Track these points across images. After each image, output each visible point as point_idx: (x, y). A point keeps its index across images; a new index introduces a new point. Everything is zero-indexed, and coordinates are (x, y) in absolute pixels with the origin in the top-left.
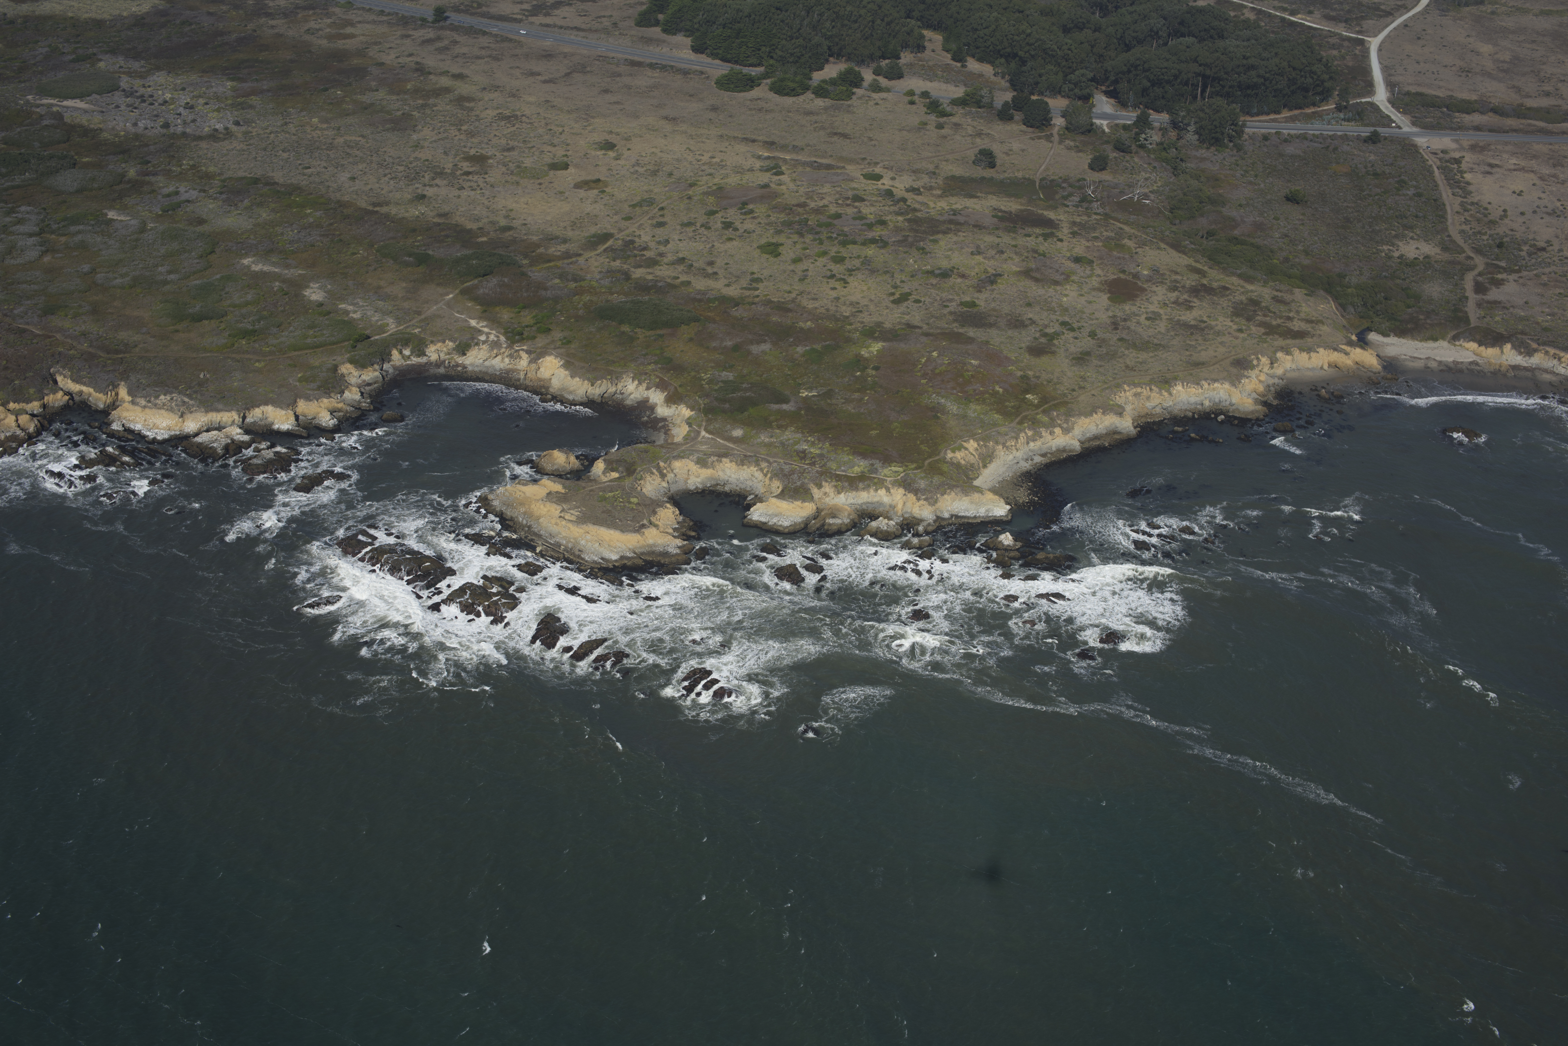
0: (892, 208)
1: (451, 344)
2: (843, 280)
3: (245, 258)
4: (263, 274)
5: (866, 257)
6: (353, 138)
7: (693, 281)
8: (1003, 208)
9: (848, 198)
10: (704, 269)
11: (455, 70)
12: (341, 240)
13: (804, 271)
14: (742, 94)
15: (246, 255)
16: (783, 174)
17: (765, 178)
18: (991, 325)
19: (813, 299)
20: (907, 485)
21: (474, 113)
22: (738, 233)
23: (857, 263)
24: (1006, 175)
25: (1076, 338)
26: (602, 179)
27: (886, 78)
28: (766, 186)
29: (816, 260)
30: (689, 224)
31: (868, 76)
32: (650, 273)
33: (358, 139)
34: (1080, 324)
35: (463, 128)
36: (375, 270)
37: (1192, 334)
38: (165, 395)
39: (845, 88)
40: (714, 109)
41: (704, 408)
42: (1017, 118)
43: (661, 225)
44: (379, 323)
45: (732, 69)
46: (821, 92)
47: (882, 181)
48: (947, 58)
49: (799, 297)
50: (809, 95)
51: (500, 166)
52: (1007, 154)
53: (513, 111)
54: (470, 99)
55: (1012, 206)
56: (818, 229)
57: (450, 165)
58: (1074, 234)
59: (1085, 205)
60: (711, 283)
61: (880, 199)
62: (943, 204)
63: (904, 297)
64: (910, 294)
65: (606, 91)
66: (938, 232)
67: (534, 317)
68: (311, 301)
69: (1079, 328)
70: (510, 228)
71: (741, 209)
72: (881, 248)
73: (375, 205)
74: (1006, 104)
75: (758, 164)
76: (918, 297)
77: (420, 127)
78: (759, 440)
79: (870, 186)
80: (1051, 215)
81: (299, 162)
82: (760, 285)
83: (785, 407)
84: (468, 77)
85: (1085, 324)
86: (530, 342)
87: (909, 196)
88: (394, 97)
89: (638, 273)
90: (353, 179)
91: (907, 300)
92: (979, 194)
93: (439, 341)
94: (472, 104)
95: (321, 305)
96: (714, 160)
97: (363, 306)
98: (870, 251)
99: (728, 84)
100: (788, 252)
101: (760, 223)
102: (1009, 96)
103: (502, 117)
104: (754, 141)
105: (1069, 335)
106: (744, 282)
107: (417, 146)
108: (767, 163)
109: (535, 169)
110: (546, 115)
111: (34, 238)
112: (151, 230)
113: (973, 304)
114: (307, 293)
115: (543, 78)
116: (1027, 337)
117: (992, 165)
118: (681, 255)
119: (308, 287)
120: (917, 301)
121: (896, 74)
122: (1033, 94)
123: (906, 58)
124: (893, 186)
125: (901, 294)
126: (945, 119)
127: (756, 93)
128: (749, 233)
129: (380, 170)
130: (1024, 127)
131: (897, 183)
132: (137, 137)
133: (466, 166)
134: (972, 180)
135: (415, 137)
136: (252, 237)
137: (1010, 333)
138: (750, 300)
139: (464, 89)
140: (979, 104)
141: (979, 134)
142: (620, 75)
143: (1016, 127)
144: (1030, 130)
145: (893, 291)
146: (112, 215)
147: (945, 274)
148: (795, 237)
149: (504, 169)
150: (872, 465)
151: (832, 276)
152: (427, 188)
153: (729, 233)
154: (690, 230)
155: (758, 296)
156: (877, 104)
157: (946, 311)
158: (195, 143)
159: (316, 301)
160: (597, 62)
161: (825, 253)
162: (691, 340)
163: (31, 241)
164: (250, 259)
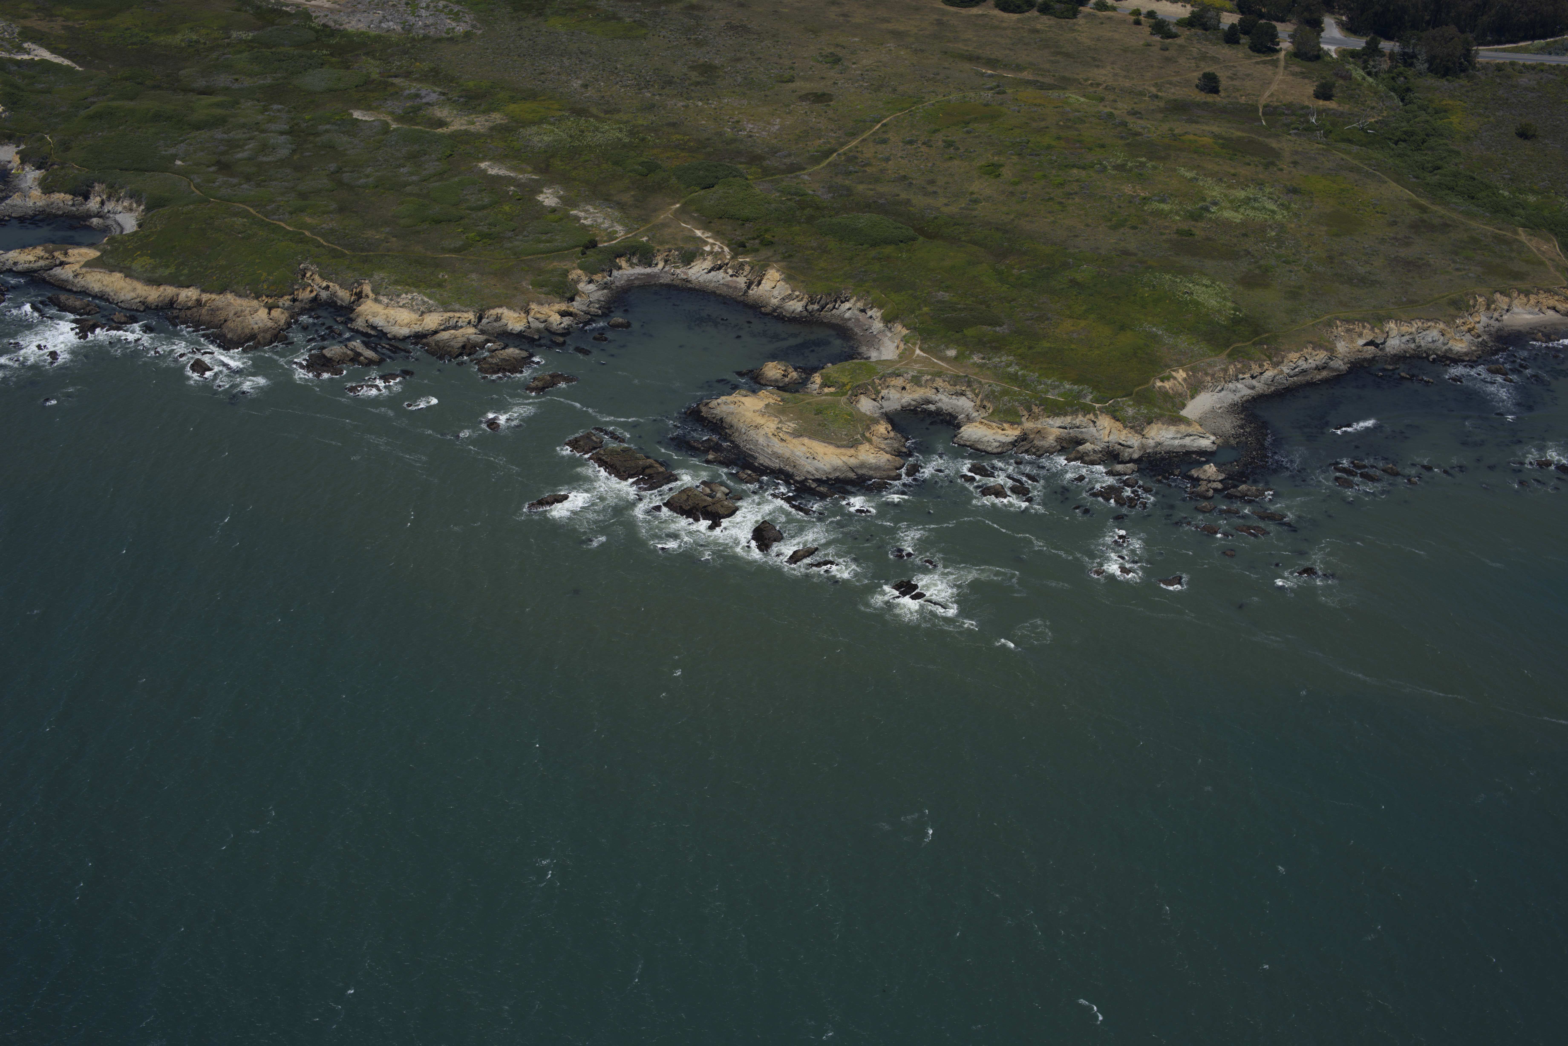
0: (1113, 131)
1: (677, 253)
2: (1062, 203)
3: (482, 162)
4: (498, 178)
5: (1084, 181)
6: (587, 44)
7: (913, 199)
8: (1224, 134)
9: (1069, 120)
10: (924, 188)
13: (1023, 193)
14: (967, 10)
15: (483, 159)
16: (1005, 93)
17: (987, 97)
18: (1206, 256)
19: (1031, 222)
20: (1114, 413)
21: (703, 22)
22: (959, 152)
23: (1076, 187)
24: (1229, 100)
25: (1291, 271)
26: (828, 92)
28: (989, 105)
29: (1035, 183)
30: (911, 142)
32: (872, 190)
33: (591, 45)
34: (1296, 258)
35: (693, 37)
37: (1409, 271)
38: (406, 294)
39: (1069, 6)
40: (938, 24)
41: (919, 328)
42: (1243, 42)
43: (884, 141)
44: (609, 230)
46: (1045, 9)
47: (1103, 103)
49: (1017, 219)
50: (1034, 13)
51: (728, 77)
52: (1231, 78)
53: (742, 21)
54: (699, 7)
55: (1234, 132)
56: (1038, 151)
57: (679, 75)
58: (1295, 164)
59: (1308, 134)
60: (930, 201)
61: (1101, 121)
62: (1163, 128)
63: (1121, 223)
64: (1127, 220)
66: (1158, 158)
67: (757, 229)
68: (544, 206)
69: (1295, 262)
70: (736, 140)
71: (962, 128)
72: (1099, 172)
73: (606, 112)
74: (1233, 26)
75: (981, 82)
76: (1134, 224)
77: (650, 35)
78: (972, 361)
79: (1093, 108)
80: (1272, 143)
81: (535, 67)
82: (979, 206)
83: (998, 329)
85: (1300, 258)
86: (753, 255)
87: (1130, 120)
89: (860, 189)
90: (586, 85)
91: (1124, 226)
92: (1201, 120)
93: (665, 251)
94: (701, 13)
95: (554, 210)
96: (937, 77)
97: (594, 213)
98: (1089, 175)
100: (1008, 173)
101: (981, 143)
102: (1235, 18)
103: (731, 27)
104: (976, 59)
105: (1284, 269)
106: (963, 202)
107: (647, 54)
108: (990, 81)
109: (762, 80)
110: (774, 27)
111: (285, 137)
112: (393, 131)
113: (1189, 233)
114: (540, 198)
116: (1241, 269)
117: (1215, 90)
118: (902, 173)
119: (542, 192)
120: (1134, 228)
122: (1262, 18)
124: (1114, 109)
125: (1118, 220)
126: (1170, 40)
127: (980, 9)
128: (970, 152)
129: (612, 77)
130: (1250, 52)
131: (1118, 106)
132: (380, 38)
133: (694, 76)
134: (1194, 104)
135: (646, 45)
136: (489, 140)
137: (1224, 264)
138: (969, 220)
140: (1204, 26)
141: (1204, 57)
143: (1242, 51)
144: (1256, 54)
145: (1110, 216)
146: (357, 114)
148: (1015, 158)
149: (731, 80)
150: (1082, 391)
151: (1051, 200)
153: (951, 151)
154: (911, 147)
155: (976, 217)
156: (1102, 23)
157: (1162, 238)
158: (436, 45)
159: (549, 207)
161: (1044, 176)
163: (282, 139)
164: (487, 163)
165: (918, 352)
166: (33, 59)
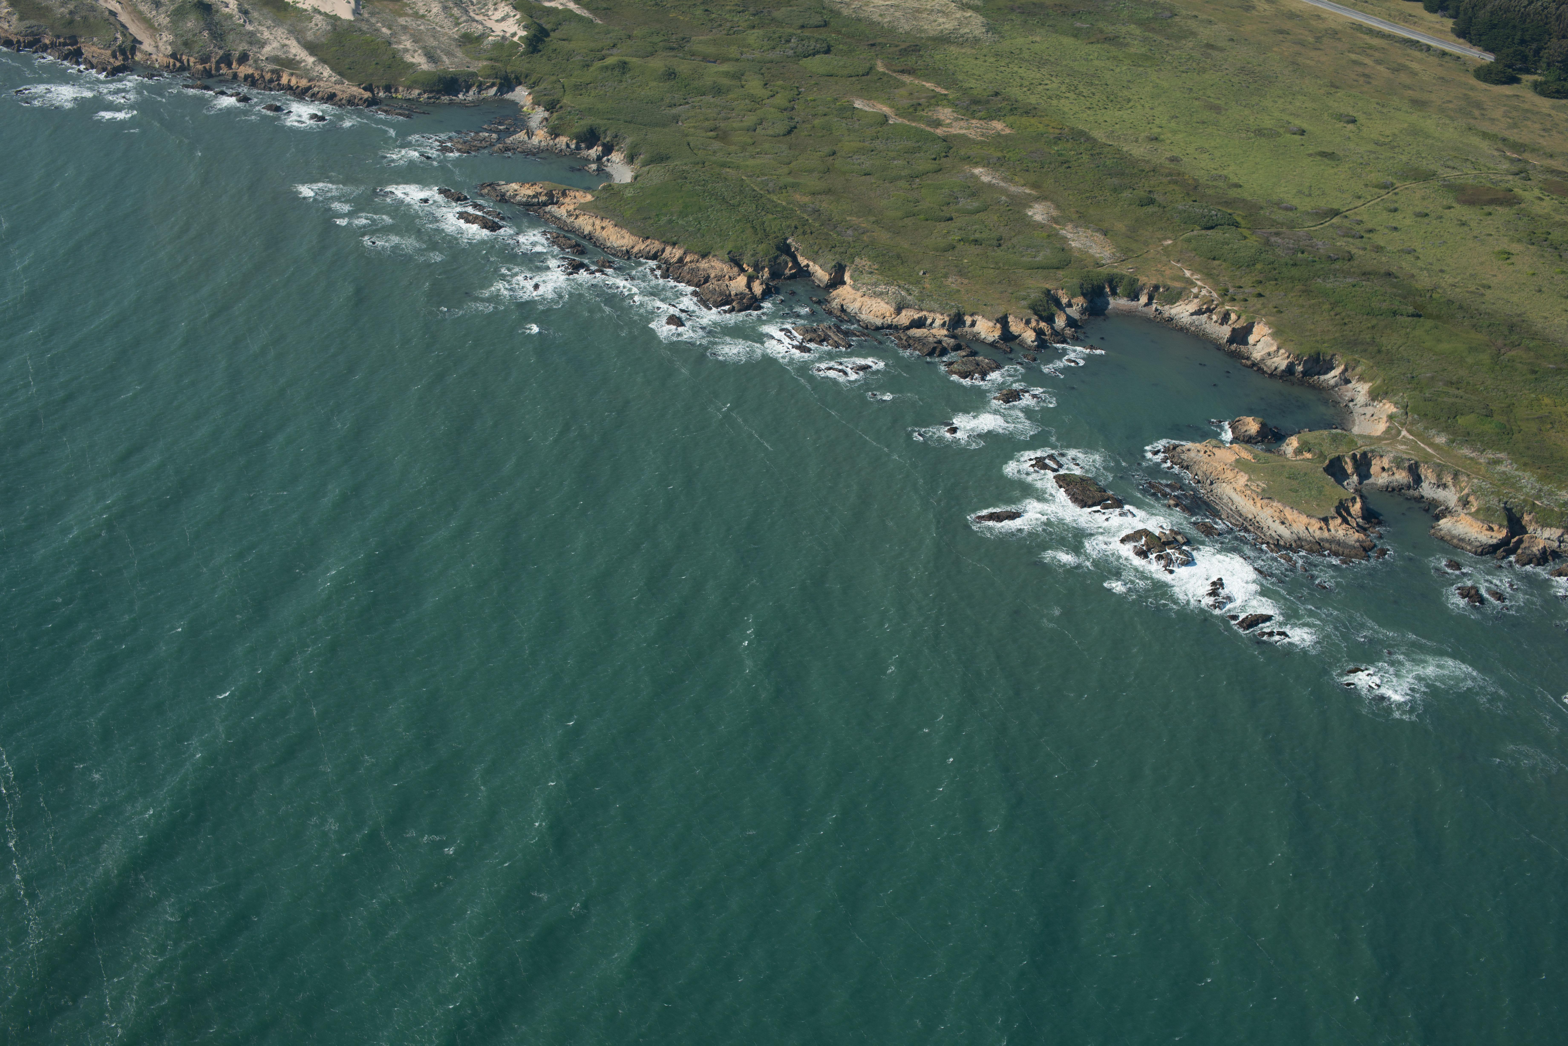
1: (1162, 290)
3: (975, 167)
4: (991, 186)
7: (1418, 275)
13: (1537, 286)
14: (1501, 88)
15: (977, 165)
16: (1530, 180)
17: (1510, 181)
22: (1472, 233)
26: (1337, 152)
28: (1510, 190)
29: (1552, 277)
32: (1374, 259)
38: (884, 285)
40: (1467, 99)
44: (1096, 256)
49: (1528, 313)
53: (1257, 66)
56: (1558, 245)
57: (1186, 111)
65: (1355, 62)
68: (1033, 221)
70: (1237, 186)
73: (1108, 138)
75: (1505, 165)
78: (1461, 452)
95: (1042, 226)
97: (1083, 236)
99: (1489, 74)
100: (1523, 264)
101: (1498, 227)
104: (1504, 140)
108: (1515, 166)
109: (1270, 129)
110: (1289, 77)
111: (785, 113)
114: (1030, 212)
118: (1408, 246)
127: (1514, 88)
128: (1485, 236)
135: (1155, 76)
138: (1475, 305)
146: (858, 103)
148: (1534, 249)
151: (1567, 297)
152: (1160, 130)
153: (1464, 232)
155: (1483, 303)
159: (1039, 222)
161: (1562, 272)
162: (1406, 334)
163: (781, 116)
164: (980, 170)
165: (1404, 433)
166: (558, 7)
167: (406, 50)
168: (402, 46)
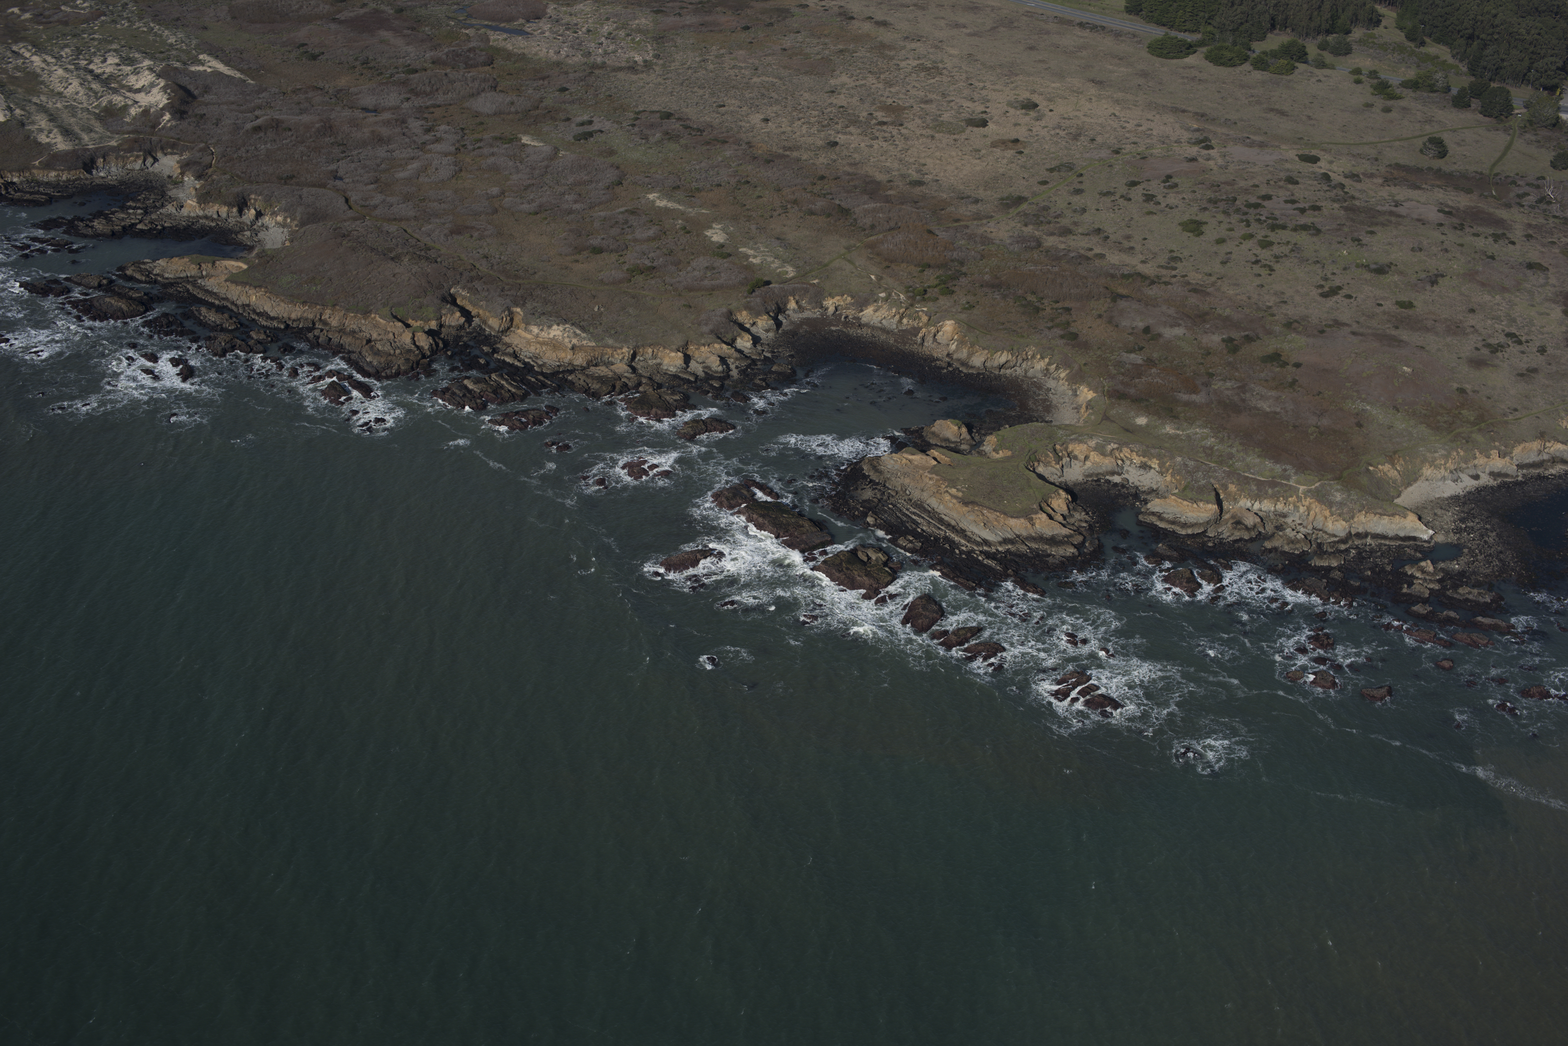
0: (1328, 193)
1: (849, 298)
2: (1269, 266)
3: (651, 193)
4: (667, 210)
5: (1296, 244)
6: (771, 79)
7: (1107, 254)
8: (1450, 203)
9: (1280, 180)
10: (1120, 243)
11: (879, 16)
12: (748, 182)
13: (1227, 253)
14: (1175, 61)
15: (652, 190)
16: (1213, 148)
17: (1194, 151)
18: (1428, 330)
19: (1235, 285)
20: (1321, 497)
21: (895, 62)
22: (1159, 207)
23: (1286, 249)
24: (1456, 167)
25: (1523, 352)
26: (1021, 139)
27: (1332, 53)
28: (1193, 160)
29: (1241, 243)
30: (1108, 194)
31: (1312, 49)
32: (1062, 242)
33: (775, 80)
34: (1529, 338)
35: (882, 76)
36: (780, 215)
38: (559, 325)
39: (1286, 62)
40: (1144, 74)
41: (1108, 391)
42: (1473, 106)
43: (1078, 192)
44: (778, 271)
45: (1167, 34)
46: (1261, 64)
47: (1319, 164)
48: (1399, 37)
49: (1219, 281)
50: (1247, 66)
51: (916, 118)
52: (1458, 144)
53: (935, 62)
54: (890, 47)
55: (1462, 201)
56: (1246, 209)
57: (865, 114)
58: (1529, 237)
59: (1543, 206)
60: (1126, 258)
61: (1315, 182)
62: (1384, 192)
63: (1334, 291)
64: (1340, 288)
65: (1032, 48)
66: (1377, 224)
67: (937, 277)
68: (712, 242)
69: (1527, 342)
70: (920, 183)
71: (1164, 182)
72: (1312, 235)
73: (785, 148)
74: (1462, 90)
75: (1186, 135)
76: (1349, 293)
77: (838, 72)
78: (1164, 431)
79: (1307, 167)
80: (1503, 214)
81: (714, 100)
82: (1179, 265)
83: (1194, 397)
84: (891, 24)
85: (1535, 338)
86: (930, 304)
87: (1347, 182)
88: (815, 41)
89: (1050, 241)
90: (766, 120)
91: (1337, 294)
92: (1424, 186)
93: (837, 295)
94: (892, 53)
95: (722, 246)
96: (1140, 129)
97: (764, 251)
98: (1302, 238)
99: (1161, 49)
100: (1211, 233)
101: (1184, 198)
102: (1466, 81)
103: (922, 68)
104: (1184, 111)
105: (1514, 349)
106: (1162, 259)
107: (833, 92)
108: (1197, 135)
109: (951, 123)
110: (968, 69)
111: (449, 158)
112: (561, 158)
113: (1410, 305)
114: (709, 233)
115: (968, 31)
116: (1468, 346)
117: (1442, 155)
118: (1096, 227)
119: (711, 228)
120: (1349, 297)
121: (1344, 50)
122: (1494, 81)
123: (1357, 33)
124: (1330, 171)
125: (1330, 288)
126: (1393, 102)
127: (1191, 60)
128: (1171, 208)
129: (795, 114)
130: (1480, 117)
131: (1334, 167)
132: (558, 64)
133: (880, 115)
134: (1418, 171)
135: (833, 82)
136: (660, 172)
137: (1449, 339)
138: (1167, 280)
139: (886, 36)
140: (1432, 89)
141: (1429, 121)
142: (1048, 33)
143: (1470, 116)
144: (1487, 119)
145: (1323, 283)
146: (526, 140)
147: (1381, 270)
148: (1221, 217)
149: (919, 121)
150: (1285, 470)
151: (1257, 262)
152: (840, 136)
153: (1151, 206)
154: (1108, 200)
155: (1175, 276)
156: (1319, 81)
157: (1379, 310)
158: (614, 74)
159: (718, 242)
160: (1025, 18)
161: (1251, 236)
162: (1100, 316)
163: (445, 160)
164: (656, 195)
166: (205, 71)
167: (41, 130)
168: (36, 127)
